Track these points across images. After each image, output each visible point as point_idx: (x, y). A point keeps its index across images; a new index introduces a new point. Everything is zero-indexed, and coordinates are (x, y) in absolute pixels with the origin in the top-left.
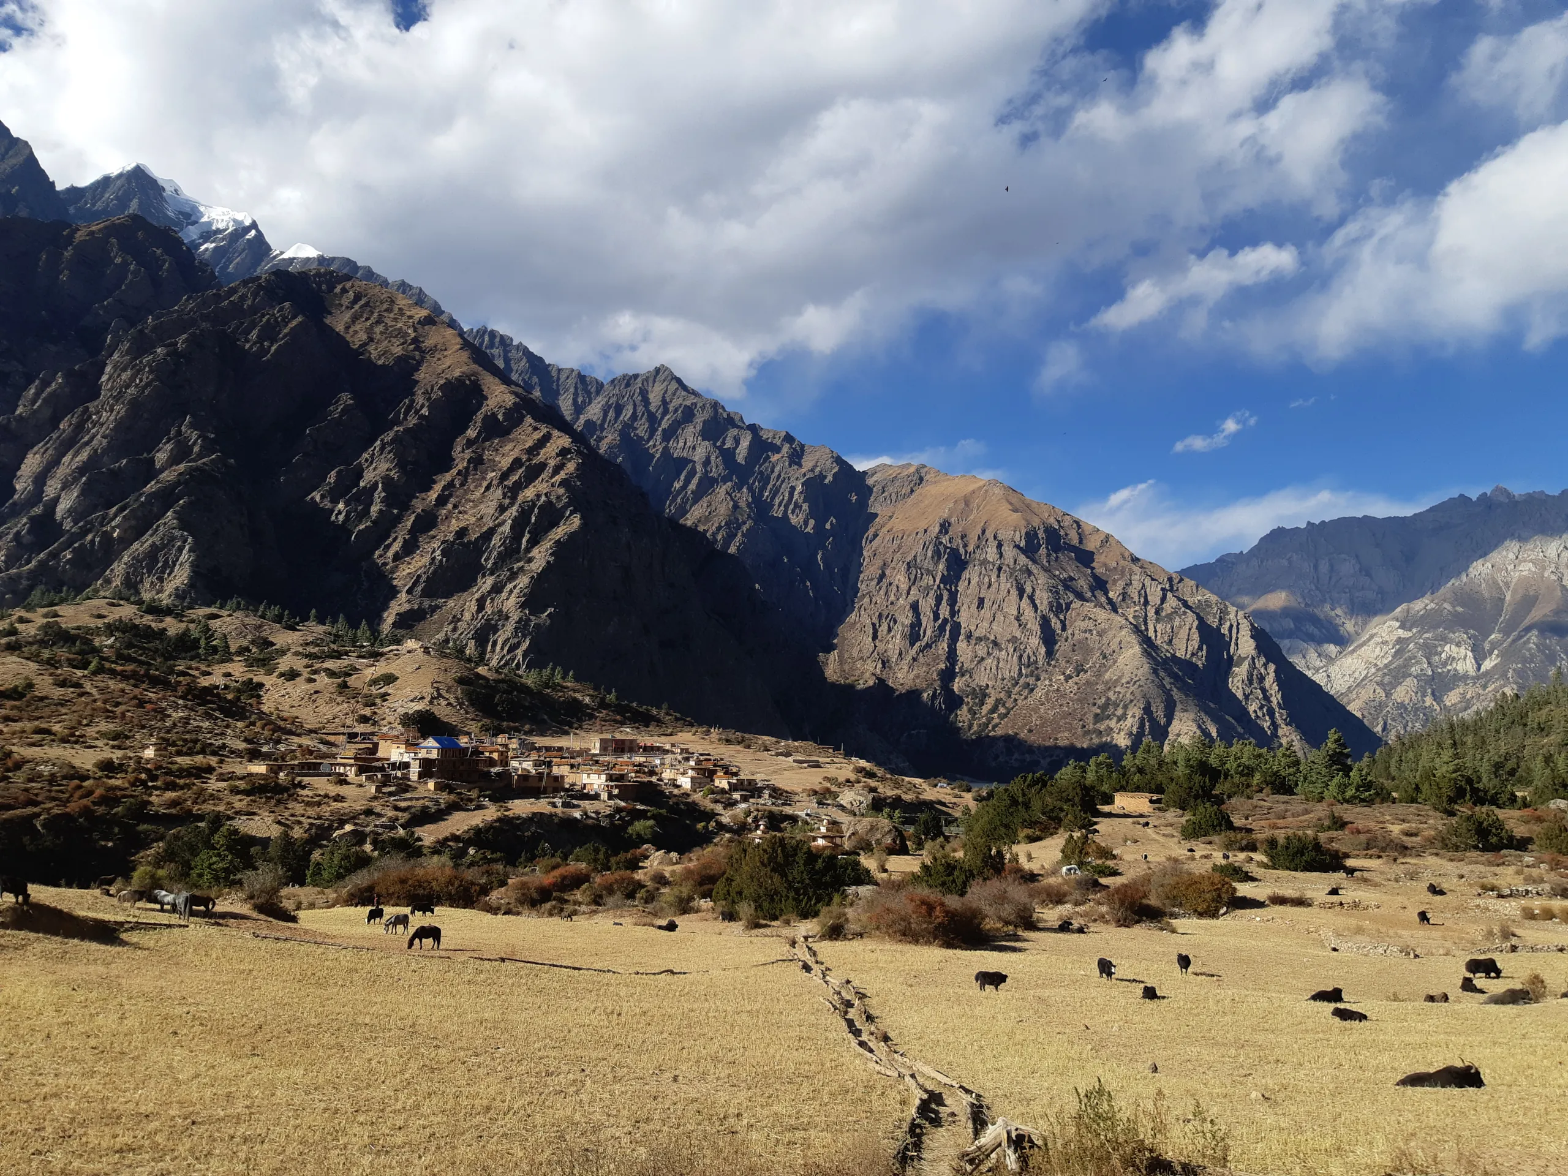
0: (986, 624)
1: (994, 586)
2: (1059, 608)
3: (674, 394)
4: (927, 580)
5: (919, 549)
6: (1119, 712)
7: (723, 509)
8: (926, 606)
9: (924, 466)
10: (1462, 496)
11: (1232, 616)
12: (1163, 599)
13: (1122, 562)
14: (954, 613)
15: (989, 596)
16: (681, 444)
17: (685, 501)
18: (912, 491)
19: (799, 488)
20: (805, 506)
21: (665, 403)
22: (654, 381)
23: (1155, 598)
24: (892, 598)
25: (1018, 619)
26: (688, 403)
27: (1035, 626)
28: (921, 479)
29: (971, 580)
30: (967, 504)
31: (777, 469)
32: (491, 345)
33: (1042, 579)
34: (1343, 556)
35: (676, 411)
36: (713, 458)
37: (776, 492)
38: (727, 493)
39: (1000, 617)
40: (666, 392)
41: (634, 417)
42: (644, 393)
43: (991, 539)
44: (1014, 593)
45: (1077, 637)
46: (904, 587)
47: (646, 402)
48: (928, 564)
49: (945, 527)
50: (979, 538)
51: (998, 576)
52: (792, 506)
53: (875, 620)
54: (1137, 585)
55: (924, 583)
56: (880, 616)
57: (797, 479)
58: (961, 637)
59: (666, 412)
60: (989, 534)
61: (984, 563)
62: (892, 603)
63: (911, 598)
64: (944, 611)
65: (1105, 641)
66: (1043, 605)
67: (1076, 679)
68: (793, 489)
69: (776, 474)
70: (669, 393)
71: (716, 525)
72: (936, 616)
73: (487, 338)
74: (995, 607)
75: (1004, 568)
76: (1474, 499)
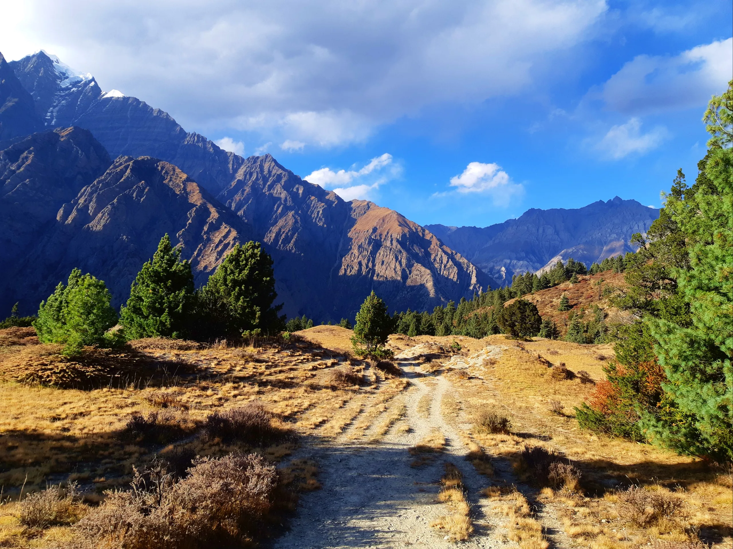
0: (384, 271)
1: (388, 256)
2: (410, 266)
3: (273, 168)
4: (365, 253)
5: (363, 240)
6: (422, 306)
7: (291, 222)
8: (364, 263)
9: (370, 202)
10: (601, 200)
11: (471, 268)
12: (448, 262)
13: (436, 247)
14: (374, 265)
15: (386, 260)
16: (275, 191)
17: (276, 218)
18: (365, 212)
19: (321, 212)
20: (323, 219)
21: (270, 172)
22: (265, 161)
23: (445, 261)
24: (352, 259)
25: (395, 269)
26: (278, 173)
27: (400, 273)
28: (369, 207)
29: (381, 253)
30: (383, 221)
31: (313, 203)
32: (198, 141)
33: (405, 254)
34: (549, 226)
35: (274, 176)
36: (288, 198)
37: (312, 212)
38: (293, 216)
39: (389, 268)
40: (270, 167)
41: (257, 179)
42: (261, 167)
43: (390, 237)
44: (394, 259)
45: (414, 277)
46: (357, 255)
47: (262, 170)
48: (366, 246)
49: (375, 230)
50: (386, 236)
51: (390, 253)
52: (318, 219)
53: (346, 268)
54: (439, 256)
55: (364, 254)
56: (348, 265)
57: (320, 208)
58: (375, 275)
59: (270, 176)
60: (389, 235)
61: (386, 247)
62: (352, 261)
63: (359, 260)
64: (370, 265)
65: (422, 279)
66: (404, 265)
67: (411, 293)
68: (319, 212)
69: (312, 205)
70: (271, 167)
71: (288, 229)
72: (367, 266)
73: (196, 138)
74: (387, 265)
75: (393, 249)
76: (606, 202)
